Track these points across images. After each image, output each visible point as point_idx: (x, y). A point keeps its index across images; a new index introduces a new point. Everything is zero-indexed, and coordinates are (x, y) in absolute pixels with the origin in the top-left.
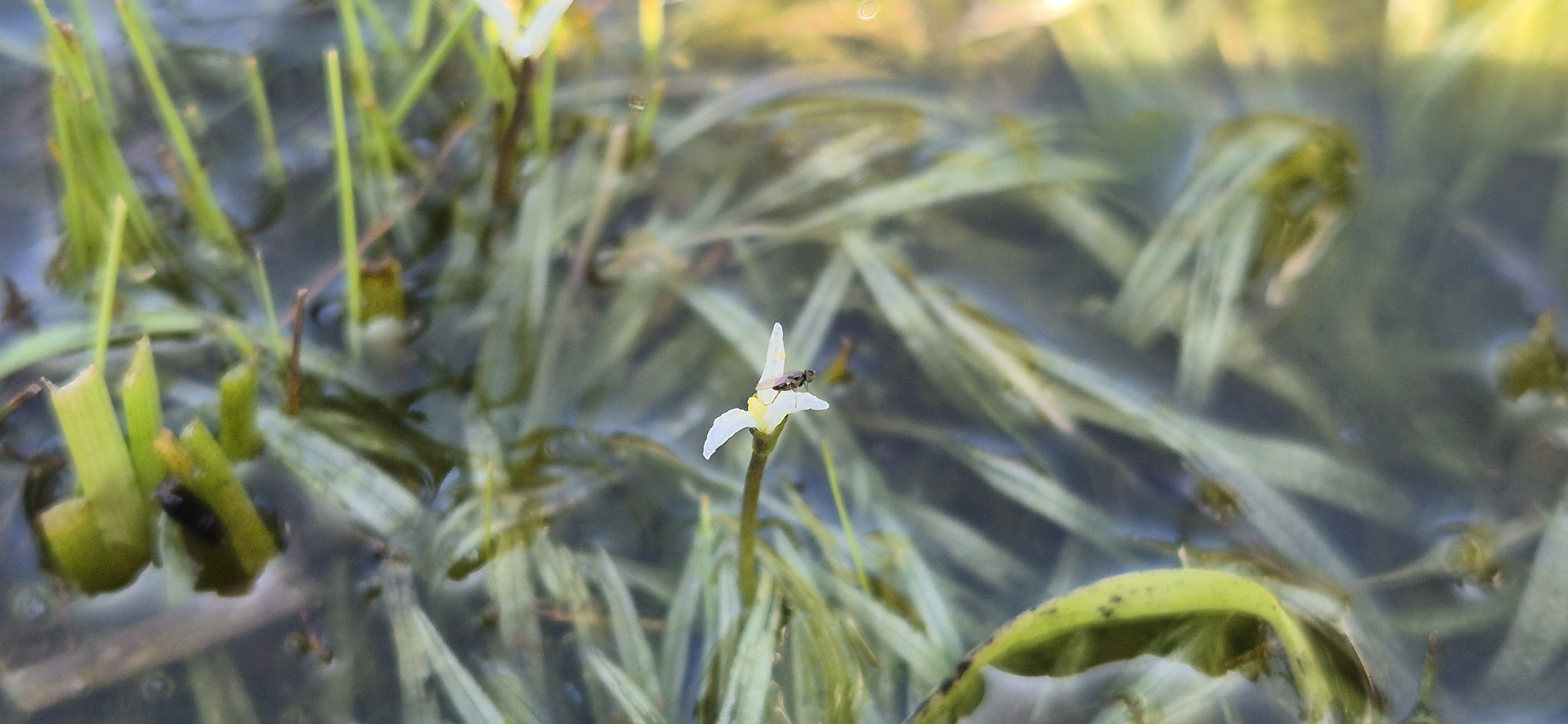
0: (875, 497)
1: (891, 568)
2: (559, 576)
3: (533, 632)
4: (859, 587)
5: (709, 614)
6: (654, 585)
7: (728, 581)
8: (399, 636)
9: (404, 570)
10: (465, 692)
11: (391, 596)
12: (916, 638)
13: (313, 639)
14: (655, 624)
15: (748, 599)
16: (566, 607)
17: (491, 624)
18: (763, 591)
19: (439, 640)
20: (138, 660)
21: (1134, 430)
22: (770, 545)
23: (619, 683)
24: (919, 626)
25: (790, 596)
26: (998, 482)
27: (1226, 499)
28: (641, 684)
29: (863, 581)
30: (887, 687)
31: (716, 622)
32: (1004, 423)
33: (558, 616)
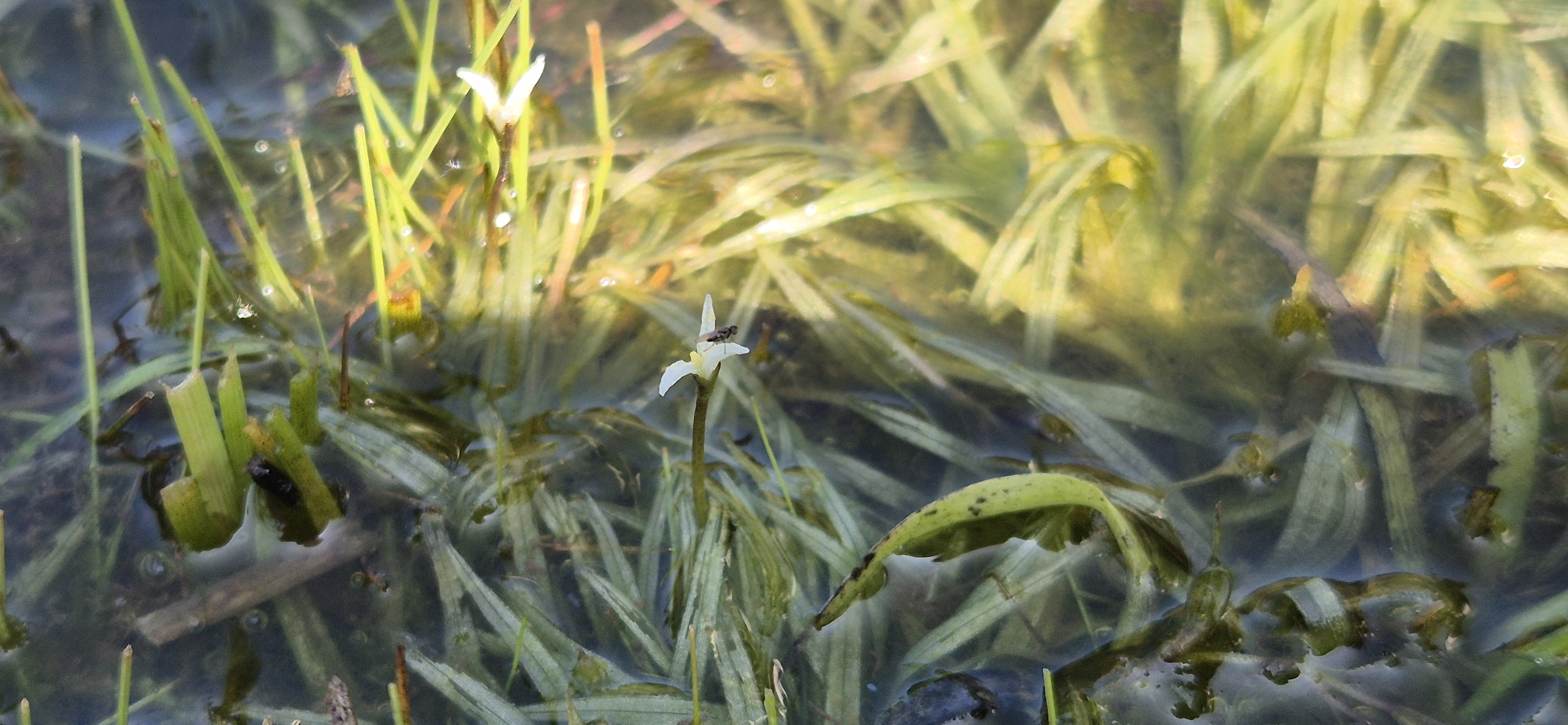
0: (796, 446)
1: (812, 495)
2: (557, 519)
3: (540, 561)
4: (787, 509)
5: (673, 537)
6: (631, 520)
7: (686, 510)
8: (437, 567)
9: (438, 518)
10: (491, 606)
11: (430, 539)
12: (833, 544)
13: (371, 575)
14: (633, 549)
15: (702, 522)
16: (563, 540)
17: (507, 556)
18: (713, 514)
19: (469, 569)
20: (239, 601)
21: (994, 383)
22: (717, 483)
23: (608, 591)
24: (833, 534)
25: (733, 517)
26: (889, 427)
27: (1065, 428)
28: (626, 592)
29: (790, 504)
30: (813, 582)
31: (679, 542)
32: (893, 384)
33: (558, 547)
